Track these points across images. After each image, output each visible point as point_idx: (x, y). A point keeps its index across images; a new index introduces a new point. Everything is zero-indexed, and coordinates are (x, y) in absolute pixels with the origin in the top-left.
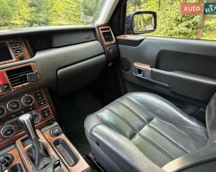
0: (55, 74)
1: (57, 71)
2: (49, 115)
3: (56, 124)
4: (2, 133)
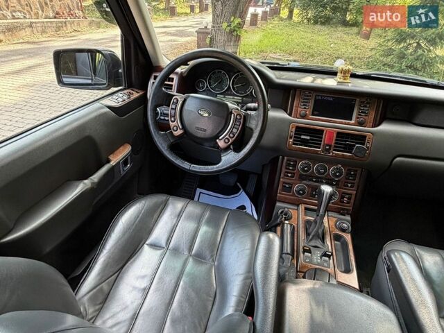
0: (390, 160)
1: (396, 157)
2: (348, 203)
3: (348, 218)
4: (295, 188)
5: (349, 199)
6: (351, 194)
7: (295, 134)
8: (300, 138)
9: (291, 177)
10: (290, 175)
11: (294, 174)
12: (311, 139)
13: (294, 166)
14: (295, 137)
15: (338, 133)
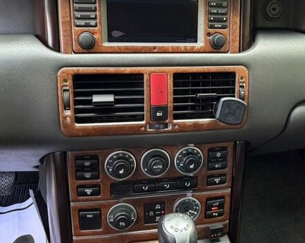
0: (287, 115)
1: (294, 107)
2: (220, 215)
4: (108, 215)
5: (221, 206)
6: (223, 197)
7: (76, 94)
8: (90, 102)
9: (92, 195)
10: (88, 191)
12: (117, 101)
14: (76, 103)
15: (177, 76)
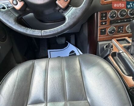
4: (108, 30)
9: (105, 24)
10: (104, 23)
11: (106, 21)
13: (106, 16)
